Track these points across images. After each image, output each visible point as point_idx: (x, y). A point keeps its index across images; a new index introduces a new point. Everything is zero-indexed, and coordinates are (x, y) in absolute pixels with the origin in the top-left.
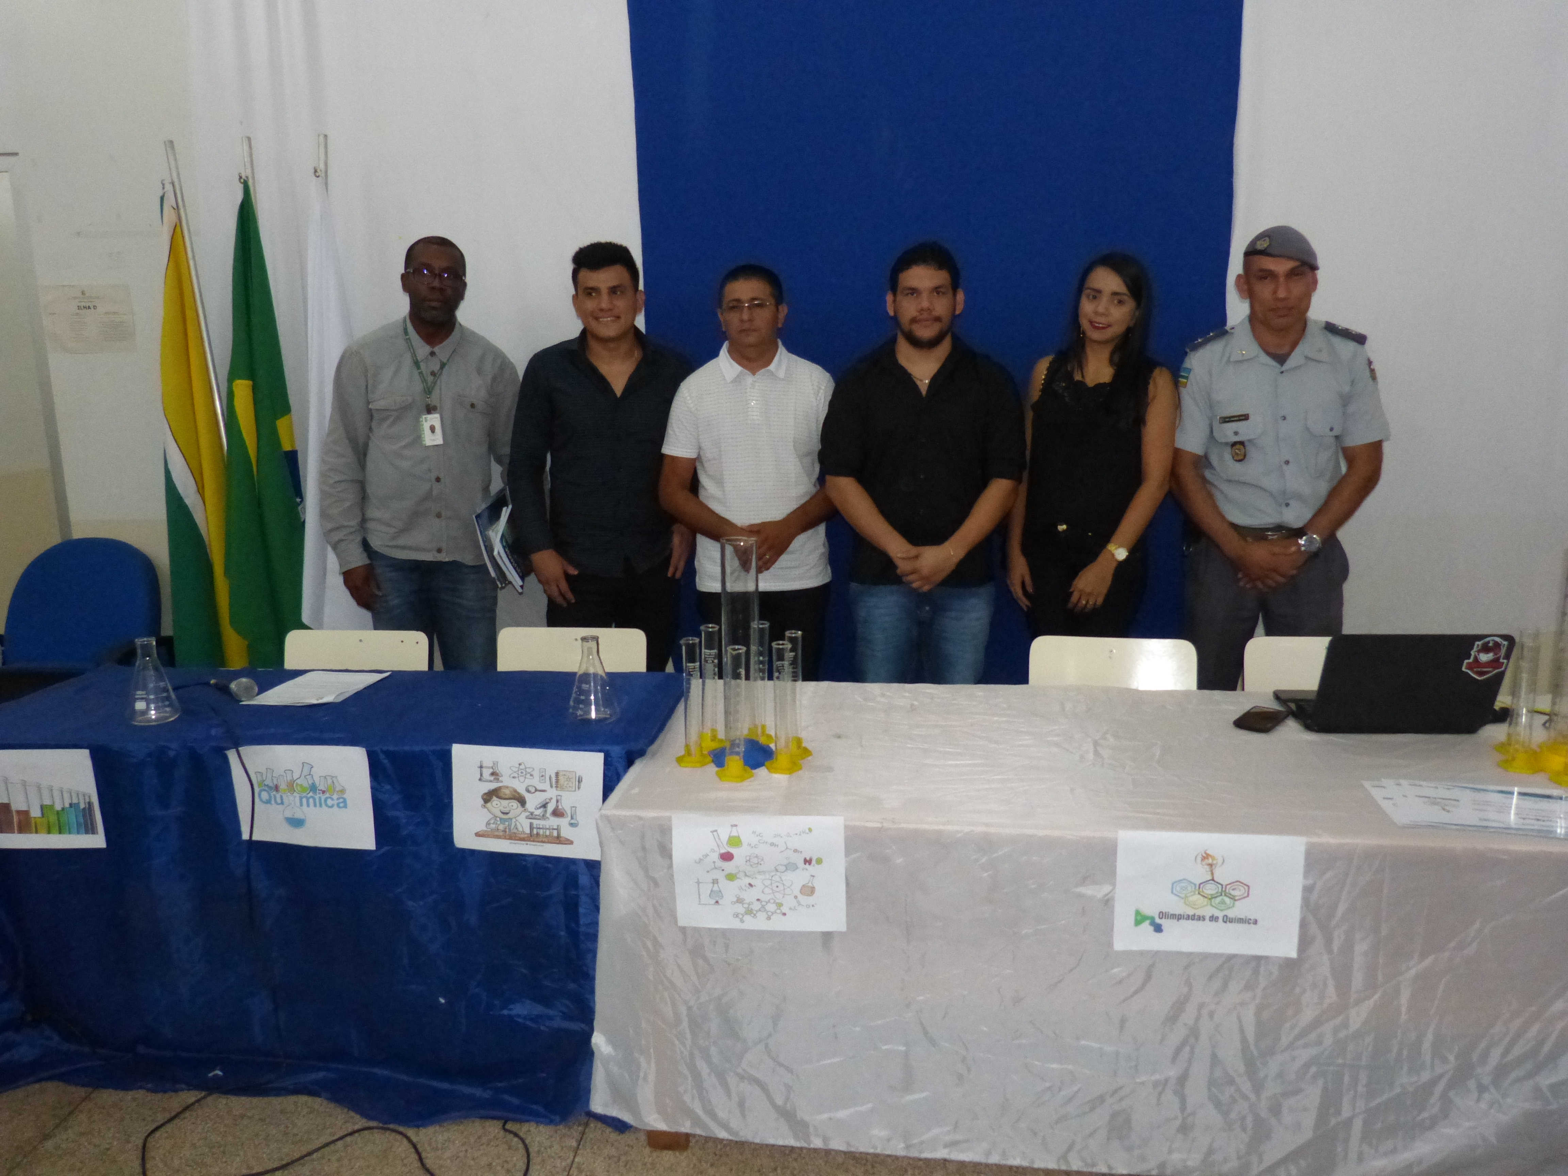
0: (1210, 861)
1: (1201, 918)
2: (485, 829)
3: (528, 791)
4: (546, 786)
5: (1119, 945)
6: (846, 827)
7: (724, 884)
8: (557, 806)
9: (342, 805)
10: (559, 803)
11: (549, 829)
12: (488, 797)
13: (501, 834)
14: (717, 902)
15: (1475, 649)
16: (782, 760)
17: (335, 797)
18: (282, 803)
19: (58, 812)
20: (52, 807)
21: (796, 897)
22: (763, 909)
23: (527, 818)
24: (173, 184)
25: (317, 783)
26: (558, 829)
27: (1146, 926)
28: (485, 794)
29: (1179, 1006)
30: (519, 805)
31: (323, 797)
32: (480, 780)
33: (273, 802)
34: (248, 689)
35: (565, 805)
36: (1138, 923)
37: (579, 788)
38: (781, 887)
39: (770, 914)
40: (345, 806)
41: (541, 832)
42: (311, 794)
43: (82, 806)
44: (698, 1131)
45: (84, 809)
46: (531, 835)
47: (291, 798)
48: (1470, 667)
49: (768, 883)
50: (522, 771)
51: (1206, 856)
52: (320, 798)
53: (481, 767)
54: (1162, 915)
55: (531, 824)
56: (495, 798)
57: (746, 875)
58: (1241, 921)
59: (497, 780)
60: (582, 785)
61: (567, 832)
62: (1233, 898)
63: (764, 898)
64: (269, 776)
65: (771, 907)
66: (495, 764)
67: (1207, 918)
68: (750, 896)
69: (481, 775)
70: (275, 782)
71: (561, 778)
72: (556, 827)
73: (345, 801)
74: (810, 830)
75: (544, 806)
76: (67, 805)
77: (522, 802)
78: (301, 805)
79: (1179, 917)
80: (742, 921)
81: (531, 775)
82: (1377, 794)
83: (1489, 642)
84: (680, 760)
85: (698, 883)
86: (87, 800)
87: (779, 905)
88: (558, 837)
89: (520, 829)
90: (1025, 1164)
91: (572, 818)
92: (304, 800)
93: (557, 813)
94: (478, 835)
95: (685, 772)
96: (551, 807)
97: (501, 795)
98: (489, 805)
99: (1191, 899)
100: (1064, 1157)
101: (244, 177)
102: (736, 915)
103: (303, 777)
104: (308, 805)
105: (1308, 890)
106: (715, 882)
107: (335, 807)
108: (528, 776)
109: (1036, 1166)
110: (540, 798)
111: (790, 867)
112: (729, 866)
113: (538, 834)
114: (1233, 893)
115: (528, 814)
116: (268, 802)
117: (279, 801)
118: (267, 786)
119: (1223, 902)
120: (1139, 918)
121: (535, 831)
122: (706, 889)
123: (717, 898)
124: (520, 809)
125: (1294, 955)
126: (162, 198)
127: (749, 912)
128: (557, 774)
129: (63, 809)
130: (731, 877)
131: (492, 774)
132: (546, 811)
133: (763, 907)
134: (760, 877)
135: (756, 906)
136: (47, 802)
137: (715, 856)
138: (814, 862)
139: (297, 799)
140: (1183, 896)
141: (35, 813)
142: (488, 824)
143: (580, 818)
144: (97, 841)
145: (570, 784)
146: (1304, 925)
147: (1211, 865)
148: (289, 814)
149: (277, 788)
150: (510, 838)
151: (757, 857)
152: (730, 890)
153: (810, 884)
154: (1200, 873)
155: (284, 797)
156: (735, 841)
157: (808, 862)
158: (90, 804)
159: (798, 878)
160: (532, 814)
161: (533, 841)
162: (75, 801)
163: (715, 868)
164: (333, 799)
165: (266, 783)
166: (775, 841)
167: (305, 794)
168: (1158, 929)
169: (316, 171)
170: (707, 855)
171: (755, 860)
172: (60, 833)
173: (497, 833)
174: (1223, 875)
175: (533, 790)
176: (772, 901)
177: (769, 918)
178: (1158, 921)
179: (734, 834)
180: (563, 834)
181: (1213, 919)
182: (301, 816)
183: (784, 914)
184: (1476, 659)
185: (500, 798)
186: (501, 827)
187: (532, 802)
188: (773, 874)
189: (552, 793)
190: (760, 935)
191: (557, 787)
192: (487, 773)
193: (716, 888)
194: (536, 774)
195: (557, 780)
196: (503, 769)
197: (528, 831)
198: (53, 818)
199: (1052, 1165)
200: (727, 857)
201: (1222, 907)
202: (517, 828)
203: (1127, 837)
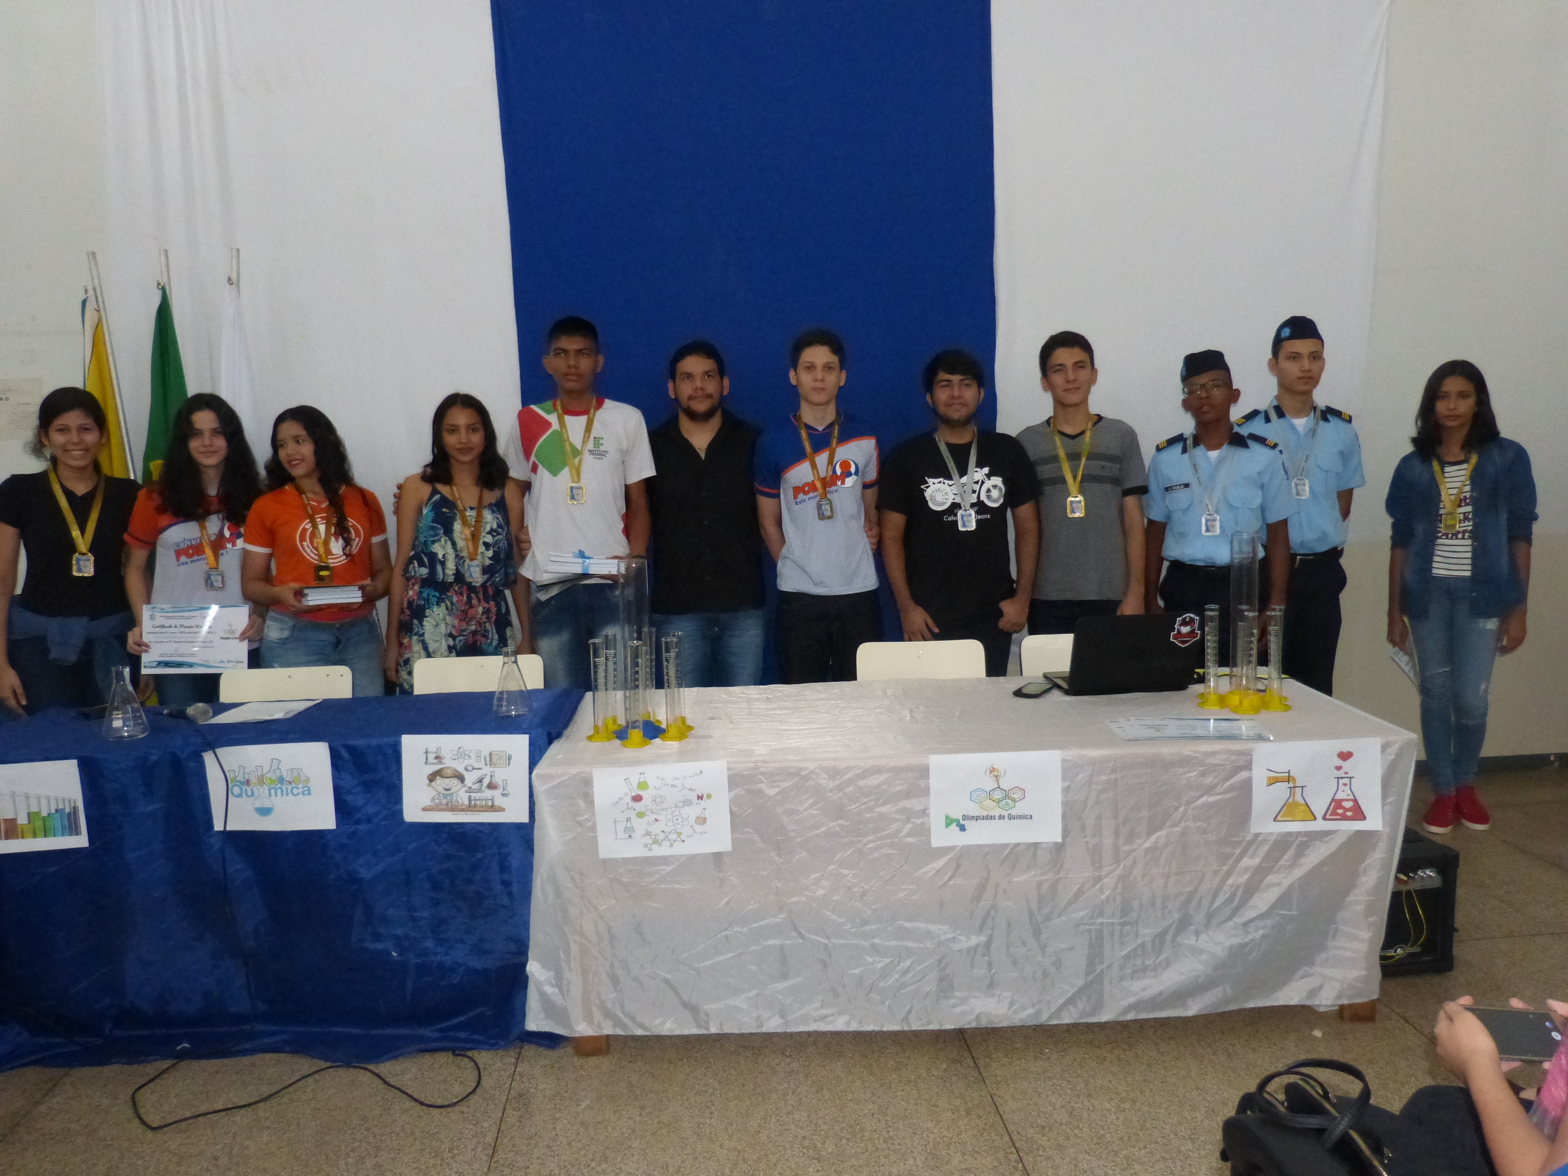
0: (996, 773)
1: (992, 818)
2: (430, 804)
3: (466, 770)
4: (481, 764)
5: (936, 843)
6: (729, 769)
7: (635, 821)
8: (491, 780)
9: (306, 793)
10: (493, 778)
11: (485, 800)
12: (432, 778)
13: (444, 807)
14: (630, 836)
15: (1177, 624)
16: (673, 731)
17: (300, 786)
18: (252, 794)
19: (44, 818)
20: (38, 813)
21: (692, 827)
22: (666, 838)
23: (466, 791)
24: (95, 289)
25: (285, 776)
26: (492, 800)
27: (954, 827)
28: (430, 775)
29: (982, 888)
30: (459, 782)
31: (290, 787)
32: (426, 763)
33: (244, 795)
34: (205, 713)
35: (498, 779)
36: (948, 825)
37: (509, 764)
38: (680, 820)
39: (672, 842)
40: (309, 794)
41: (478, 803)
42: (279, 785)
43: (67, 810)
44: (619, 1032)
45: (69, 813)
46: (470, 806)
47: (262, 790)
48: (1175, 637)
49: (669, 817)
50: (461, 754)
51: (993, 770)
52: (287, 788)
53: (427, 752)
54: (965, 817)
55: (470, 797)
56: (438, 778)
57: (652, 812)
58: (1021, 817)
59: (441, 763)
60: (512, 761)
61: (499, 801)
62: (1014, 800)
63: (667, 829)
64: (241, 771)
65: (673, 836)
66: (439, 749)
67: (997, 817)
68: (656, 829)
69: (427, 759)
70: (247, 777)
71: (495, 758)
72: (490, 798)
73: (309, 790)
74: (701, 772)
75: (480, 781)
76: (53, 811)
77: (461, 779)
78: (270, 795)
79: (977, 818)
80: (650, 850)
81: (469, 757)
82: (1113, 726)
83: (1186, 618)
84: (590, 738)
85: (615, 822)
86: (73, 805)
87: (679, 834)
88: (492, 806)
89: (460, 802)
90: (876, 1029)
91: (504, 789)
92: (273, 791)
93: (491, 786)
94: (424, 809)
95: (595, 745)
96: (486, 782)
97: (444, 774)
98: (433, 784)
99: (984, 803)
100: (905, 1019)
101: (162, 284)
102: (646, 846)
103: (272, 770)
104: (276, 795)
105: (1066, 790)
106: (628, 820)
107: (301, 795)
108: (466, 757)
109: (885, 1029)
110: (475, 775)
111: (687, 803)
112: (639, 806)
113: (475, 805)
114: (1014, 796)
115: (467, 788)
116: (239, 796)
117: (249, 793)
118: (239, 781)
119: (1007, 804)
120: (949, 821)
121: (473, 803)
122: (621, 827)
123: (630, 832)
124: (460, 785)
125: (1060, 840)
126: (84, 303)
127: (656, 842)
128: (491, 754)
129: (49, 815)
130: (640, 815)
131: (436, 758)
132: (482, 785)
133: (666, 837)
134: (664, 813)
135: (661, 836)
136: (34, 809)
137: (628, 799)
138: (705, 797)
139: (266, 791)
140: (978, 801)
141: (22, 820)
142: (433, 799)
143: (510, 789)
144: (81, 841)
145: (502, 762)
146: (1064, 817)
147: (996, 776)
148: (258, 805)
149: (248, 782)
150: (452, 811)
151: (661, 796)
152: (640, 825)
153: (702, 816)
154: (990, 784)
155: (255, 790)
156: (643, 785)
157: (700, 797)
158: (75, 809)
159: (693, 812)
160: (470, 788)
161: (472, 811)
162: (61, 806)
163: (628, 808)
164: (298, 788)
165: (238, 779)
166: (676, 783)
167: (273, 786)
168: (962, 828)
169: (229, 279)
170: (622, 799)
171: (659, 800)
172: (45, 836)
173: (441, 807)
174: (1005, 784)
175: (470, 769)
176: (673, 831)
177: (671, 845)
178: (962, 822)
179: (642, 780)
180: (497, 803)
181: (1001, 817)
182: (270, 806)
183: (683, 841)
184: (1179, 631)
185: (443, 777)
186: (444, 801)
187: (470, 778)
188: (673, 809)
189: (487, 770)
190: (664, 860)
191: (490, 765)
192: (431, 757)
193: (629, 825)
194: (473, 755)
195: (491, 760)
196: (445, 753)
197: (466, 802)
198: (39, 824)
199: (896, 1028)
200: (637, 798)
201: (1007, 808)
202: (458, 802)
203: (936, 761)
